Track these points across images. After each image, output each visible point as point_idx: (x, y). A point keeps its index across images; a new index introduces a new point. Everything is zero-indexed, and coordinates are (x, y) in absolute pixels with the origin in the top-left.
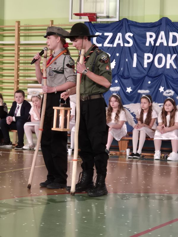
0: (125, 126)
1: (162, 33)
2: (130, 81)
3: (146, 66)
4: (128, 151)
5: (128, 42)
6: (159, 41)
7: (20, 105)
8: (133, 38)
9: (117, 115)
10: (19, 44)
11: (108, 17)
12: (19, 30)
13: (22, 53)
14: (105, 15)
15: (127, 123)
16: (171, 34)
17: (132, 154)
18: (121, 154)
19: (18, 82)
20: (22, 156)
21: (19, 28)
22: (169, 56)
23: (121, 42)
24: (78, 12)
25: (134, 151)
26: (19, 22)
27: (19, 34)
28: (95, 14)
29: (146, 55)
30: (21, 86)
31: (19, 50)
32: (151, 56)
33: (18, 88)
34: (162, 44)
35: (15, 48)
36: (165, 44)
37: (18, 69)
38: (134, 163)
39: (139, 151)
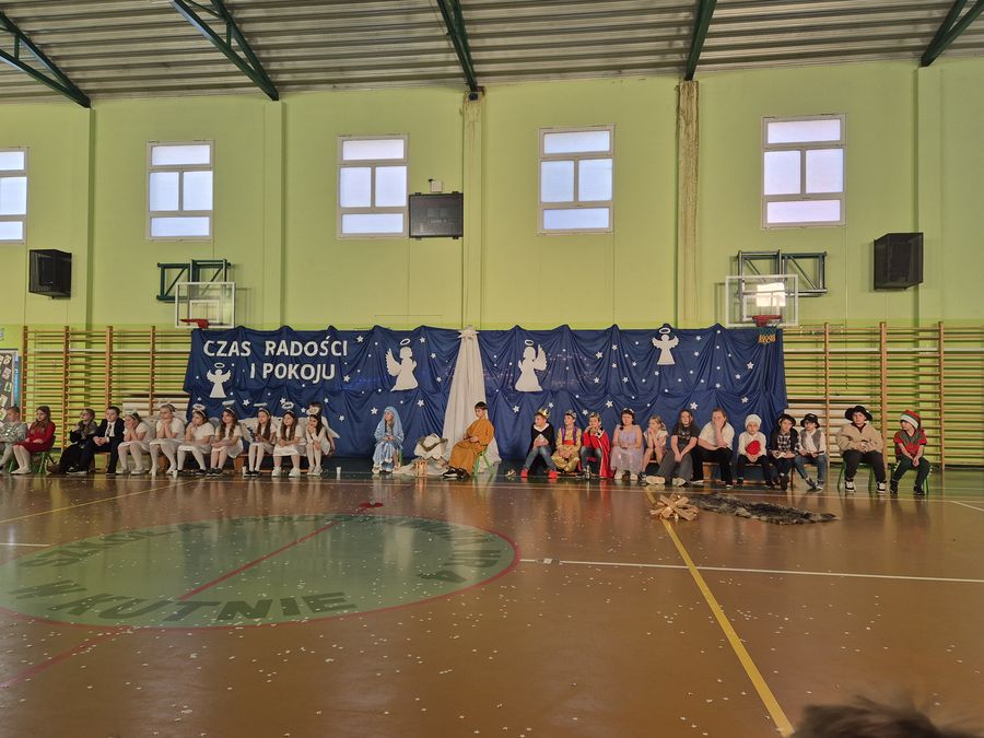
0: (240, 442)
1: (283, 342)
2: (247, 393)
3: (265, 376)
4: (244, 469)
5: (245, 352)
6: (280, 350)
7: (113, 424)
8: (251, 347)
9: (232, 431)
10: (111, 352)
11: (221, 324)
12: (111, 336)
13: (115, 362)
14: (218, 322)
15: (243, 439)
16: (293, 344)
17: (249, 472)
18: (237, 473)
19: (110, 396)
20: (114, 482)
21: (111, 334)
22: (291, 365)
23: (237, 351)
24: (186, 318)
25: (251, 469)
26: (111, 328)
27: (111, 341)
28: (206, 321)
29: (265, 365)
30: (114, 401)
31: (111, 359)
32: (271, 366)
33: (110, 403)
34: (283, 353)
35: (107, 356)
36: (287, 354)
37: (110, 381)
38: (251, 482)
39: (257, 469)
